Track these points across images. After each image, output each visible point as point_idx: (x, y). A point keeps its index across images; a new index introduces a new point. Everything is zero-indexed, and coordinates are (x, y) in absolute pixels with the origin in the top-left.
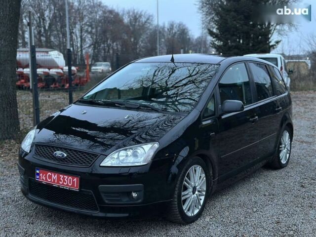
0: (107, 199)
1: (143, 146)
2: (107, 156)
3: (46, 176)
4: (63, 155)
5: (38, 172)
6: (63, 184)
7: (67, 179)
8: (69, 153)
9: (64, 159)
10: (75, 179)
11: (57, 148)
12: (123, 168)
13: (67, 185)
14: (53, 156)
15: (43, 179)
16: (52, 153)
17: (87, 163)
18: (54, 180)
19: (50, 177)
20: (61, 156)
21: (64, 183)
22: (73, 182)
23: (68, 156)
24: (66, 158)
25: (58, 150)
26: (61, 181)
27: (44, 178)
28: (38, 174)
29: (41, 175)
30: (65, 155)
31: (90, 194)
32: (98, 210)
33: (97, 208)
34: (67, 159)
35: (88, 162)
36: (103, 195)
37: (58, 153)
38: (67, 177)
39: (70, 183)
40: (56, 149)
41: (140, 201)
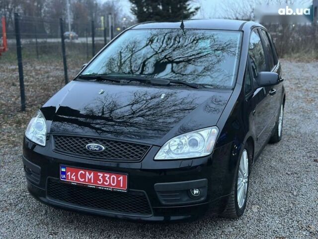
0: (164, 200)
1: (201, 133)
2: (161, 147)
3: (76, 176)
4: (101, 149)
5: (63, 170)
6: (103, 184)
7: (109, 178)
8: (107, 145)
9: (101, 153)
10: (121, 178)
11: (88, 139)
12: (184, 161)
13: (110, 184)
14: (85, 149)
15: (71, 179)
16: (82, 146)
17: (135, 157)
18: (90, 180)
19: (83, 176)
20: (97, 149)
21: (105, 183)
22: (119, 182)
23: (107, 149)
24: (104, 151)
25: (91, 142)
26: (100, 181)
27: (74, 178)
28: (64, 173)
29: (69, 173)
30: (104, 148)
31: (141, 194)
32: (151, 213)
33: (150, 211)
34: (106, 152)
35: (136, 155)
36: (159, 195)
37: (93, 146)
38: (108, 176)
39: (113, 183)
40: (87, 141)
41: (202, 199)
